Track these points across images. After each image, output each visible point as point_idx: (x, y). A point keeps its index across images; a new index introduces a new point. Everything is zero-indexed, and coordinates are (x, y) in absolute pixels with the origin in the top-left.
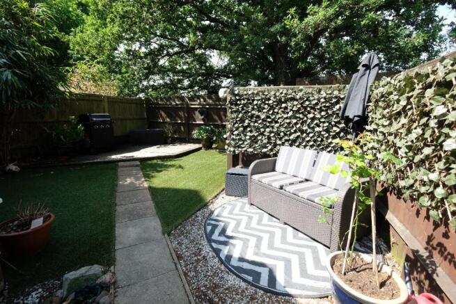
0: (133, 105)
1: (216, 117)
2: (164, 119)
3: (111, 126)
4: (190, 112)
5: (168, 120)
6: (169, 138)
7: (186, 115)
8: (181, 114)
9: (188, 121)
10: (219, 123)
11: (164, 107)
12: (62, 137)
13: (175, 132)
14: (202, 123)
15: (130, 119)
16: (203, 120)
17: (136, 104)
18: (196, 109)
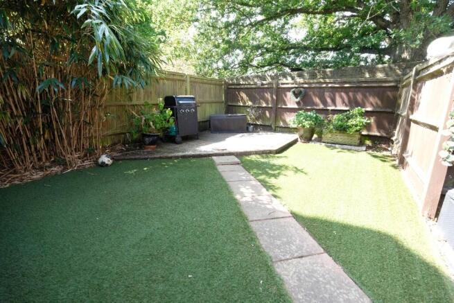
0: (212, 86)
1: (317, 100)
2: (245, 103)
3: (196, 110)
4: (280, 92)
5: (250, 103)
6: (250, 124)
7: (274, 97)
8: (268, 96)
9: (277, 104)
10: (321, 106)
11: (247, 88)
12: (151, 123)
13: (257, 119)
14: (296, 106)
15: (209, 103)
16: (298, 103)
17: (215, 84)
18: (289, 89)
